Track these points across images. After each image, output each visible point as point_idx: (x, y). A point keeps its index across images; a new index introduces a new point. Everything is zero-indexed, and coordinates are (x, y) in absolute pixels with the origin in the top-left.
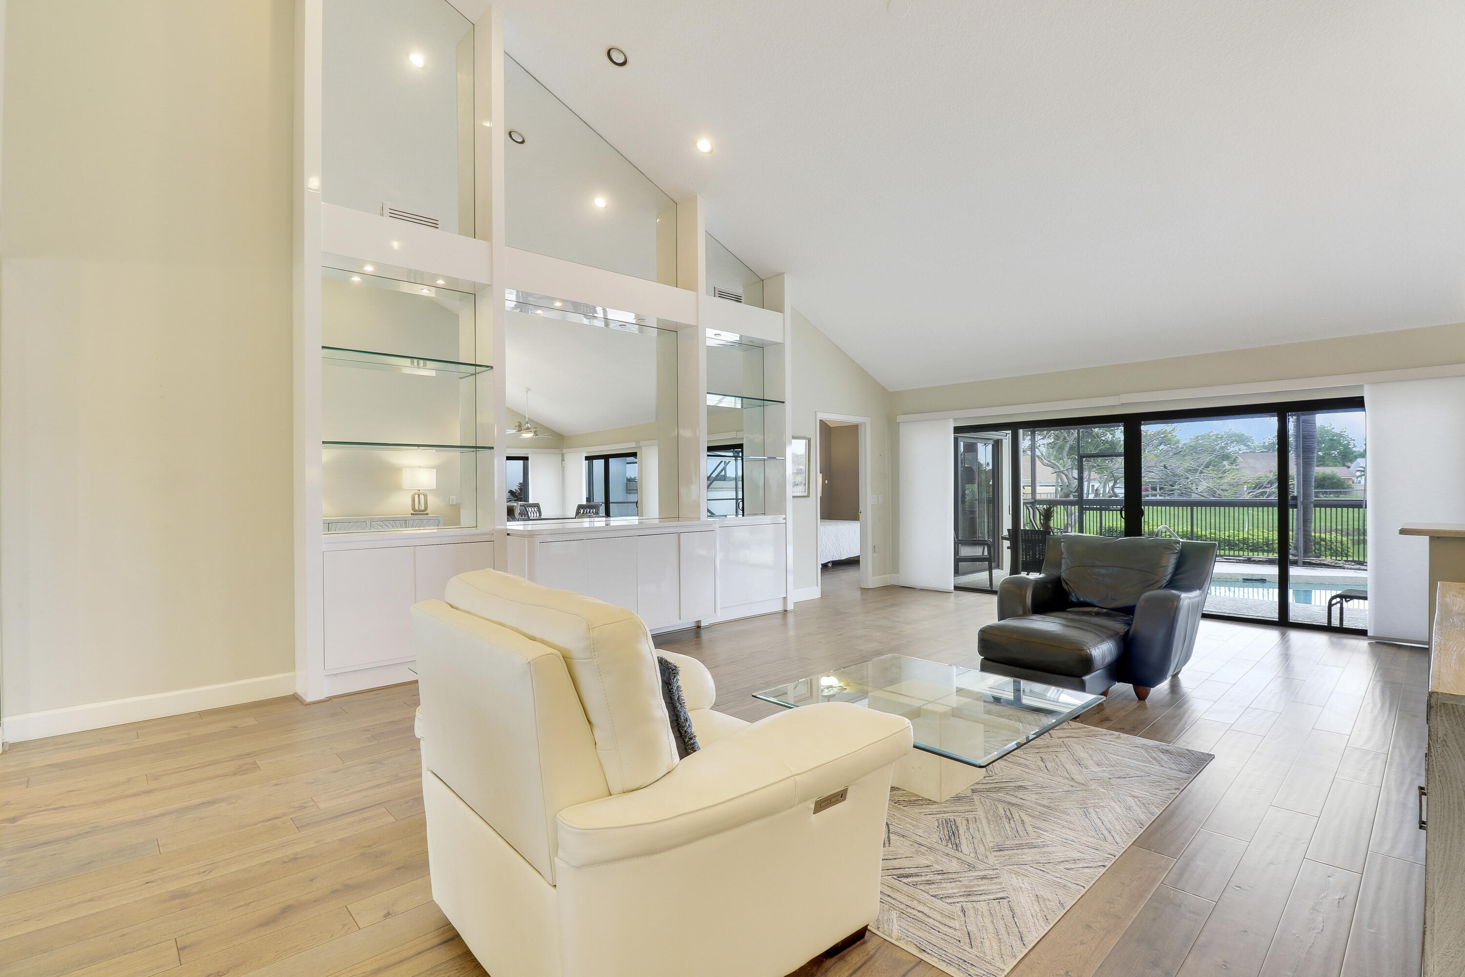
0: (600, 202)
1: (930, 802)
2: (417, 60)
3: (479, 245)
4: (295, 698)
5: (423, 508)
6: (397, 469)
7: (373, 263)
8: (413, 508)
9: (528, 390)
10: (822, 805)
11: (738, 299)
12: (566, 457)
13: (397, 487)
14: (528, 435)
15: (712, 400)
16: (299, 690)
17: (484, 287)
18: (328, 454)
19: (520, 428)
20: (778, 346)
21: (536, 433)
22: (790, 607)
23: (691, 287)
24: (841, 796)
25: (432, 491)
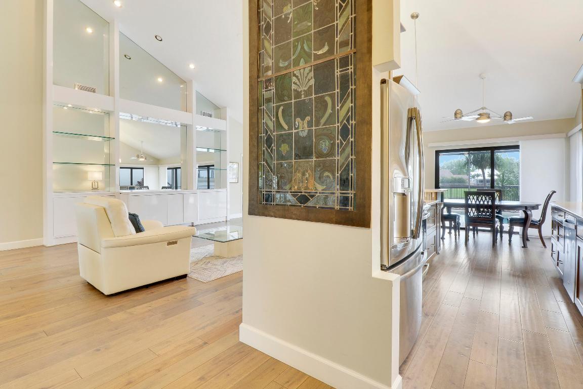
0: (160, 80)
1: (224, 258)
2: (89, 30)
3: (110, 97)
4: (43, 246)
5: (96, 187)
6: (86, 172)
7: (71, 104)
8: (92, 187)
9: (142, 142)
10: (169, 244)
11: (210, 116)
12: (161, 168)
13: (85, 179)
14: (142, 160)
15: (199, 150)
16: (45, 244)
17: (113, 112)
18: (55, 167)
19: (138, 156)
20: (225, 132)
21: (146, 159)
22: (228, 219)
23: (191, 112)
24: (176, 243)
25: (101, 181)
